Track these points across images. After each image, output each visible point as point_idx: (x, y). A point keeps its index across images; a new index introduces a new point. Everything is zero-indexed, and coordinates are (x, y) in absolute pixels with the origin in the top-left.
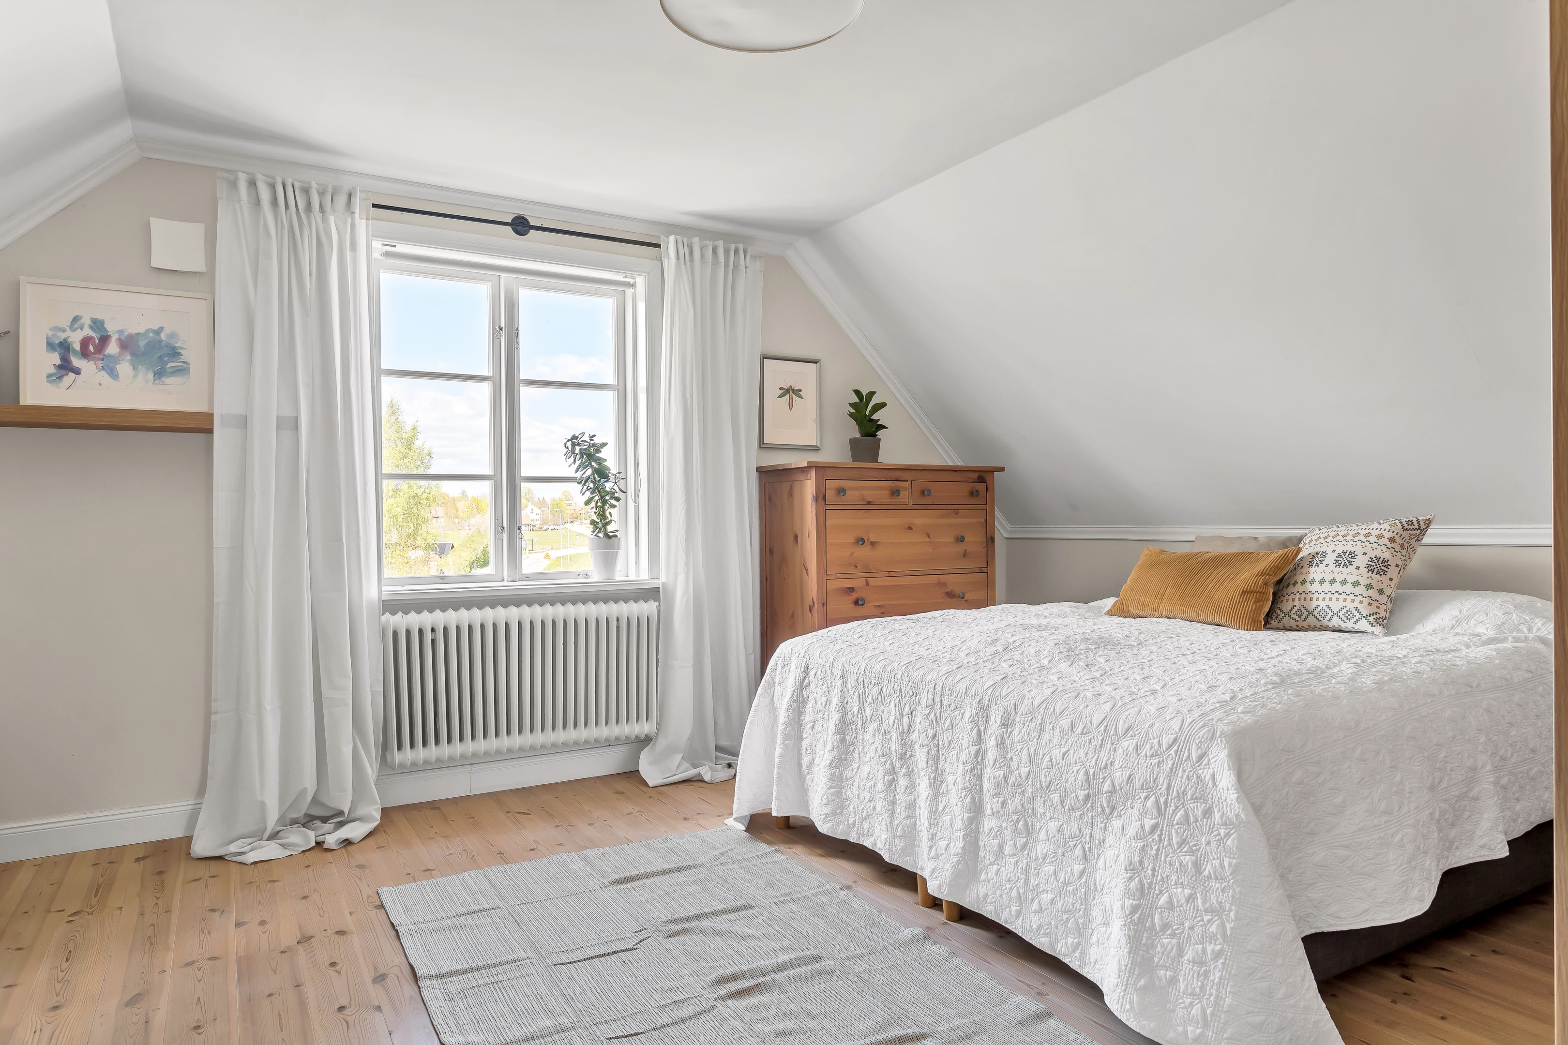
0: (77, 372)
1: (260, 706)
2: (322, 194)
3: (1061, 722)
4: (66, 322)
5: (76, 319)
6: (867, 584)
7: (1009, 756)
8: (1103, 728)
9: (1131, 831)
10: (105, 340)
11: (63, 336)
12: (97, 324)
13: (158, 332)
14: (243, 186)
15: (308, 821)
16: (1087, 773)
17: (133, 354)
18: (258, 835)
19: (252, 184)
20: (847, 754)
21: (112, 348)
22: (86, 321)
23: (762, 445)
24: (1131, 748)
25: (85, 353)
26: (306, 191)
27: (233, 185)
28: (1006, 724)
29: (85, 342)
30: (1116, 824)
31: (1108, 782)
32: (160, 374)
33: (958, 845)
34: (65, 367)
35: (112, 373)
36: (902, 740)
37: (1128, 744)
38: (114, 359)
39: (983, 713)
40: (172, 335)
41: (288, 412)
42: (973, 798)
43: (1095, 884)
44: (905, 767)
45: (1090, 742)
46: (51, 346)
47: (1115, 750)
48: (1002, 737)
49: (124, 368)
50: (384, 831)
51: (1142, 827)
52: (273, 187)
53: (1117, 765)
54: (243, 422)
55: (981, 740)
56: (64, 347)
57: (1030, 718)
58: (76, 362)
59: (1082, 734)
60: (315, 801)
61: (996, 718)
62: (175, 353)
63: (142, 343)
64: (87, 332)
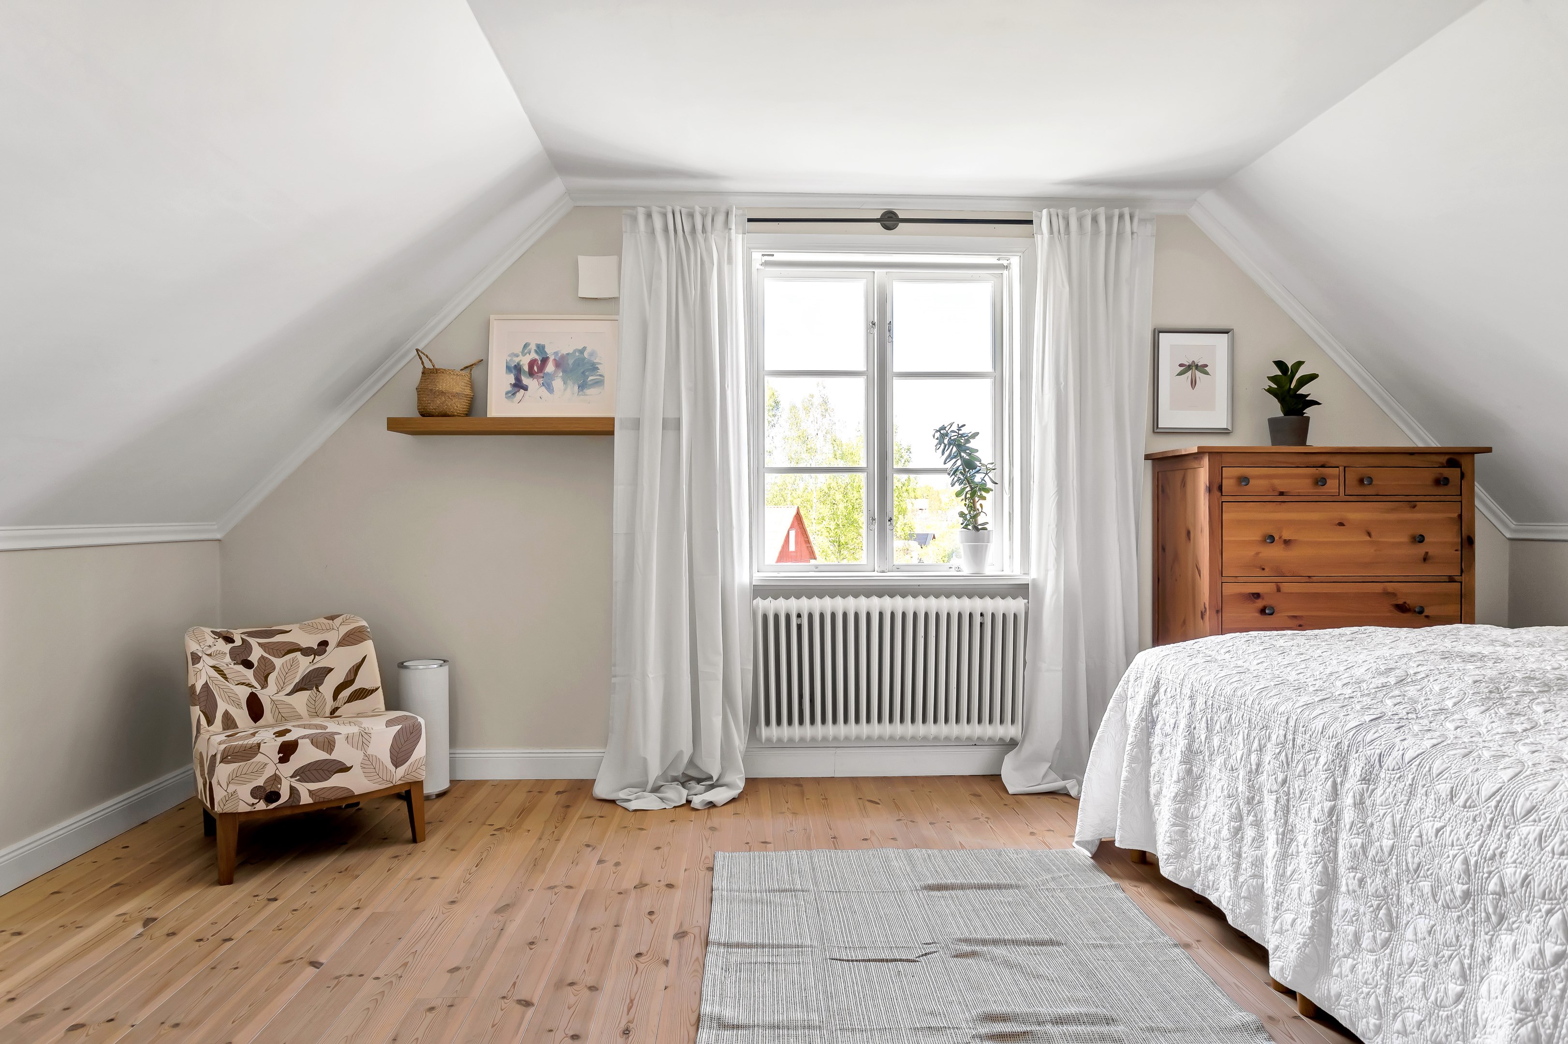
0: (525, 388)
1: (644, 675)
2: (704, 216)
3: (1438, 787)
4: (519, 349)
5: (526, 346)
6: (1279, 590)
7: (1369, 821)
8: (1493, 803)
9: (1527, 953)
10: (545, 360)
11: (517, 360)
12: (540, 349)
13: (582, 351)
14: (641, 219)
15: (685, 780)
16: (1466, 861)
17: (564, 371)
18: (642, 786)
19: (649, 216)
20: (1193, 788)
21: (550, 368)
22: (533, 347)
23: (1156, 429)
24: (1531, 838)
25: (531, 374)
26: (691, 215)
27: (634, 219)
28: (1367, 779)
29: (532, 364)
30: (1506, 940)
31: (1495, 880)
32: (582, 387)
33: (1306, 923)
34: (519, 385)
35: (549, 388)
36: (1250, 780)
37: (1528, 830)
38: (551, 377)
39: (1341, 759)
40: (592, 354)
41: (671, 415)
42: (1325, 867)
43: (1476, 1016)
44: (1252, 814)
45: (1474, 820)
46: (509, 369)
47: (1508, 837)
48: (1362, 795)
49: (557, 383)
50: (747, 799)
51: (1541, 952)
52: (665, 215)
53: (1509, 858)
54: (636, 424)
55: (1337, 795)
56: (518, 369)
57: (1398, 775)
58: (526, 380)
59: (1465, 807)
60: (691, 763)
61: (1356, 769)
62: (594, 368)
63: (571, 362)
64: (534, 356)
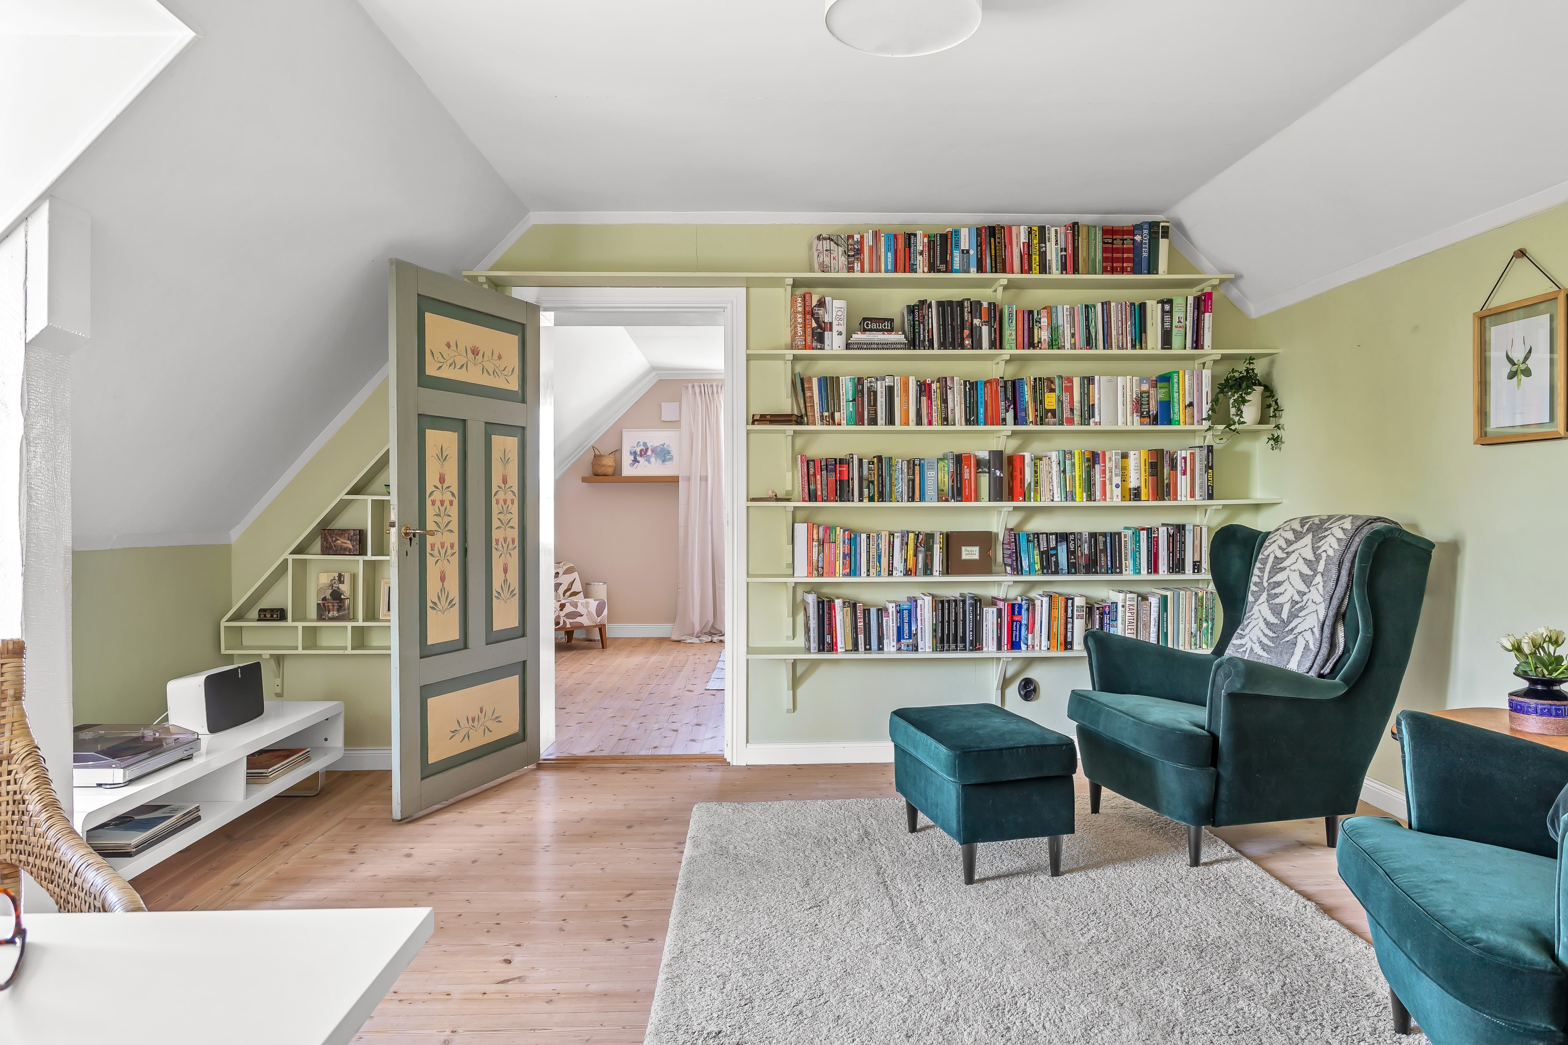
0: (639, 462)
1: (693, 587)
2: (717, 386)
4: (635, 445)
5: (638, 443)
10: (647, 449)
11: (634, 449)
12: (645, 444)
13: (663, 445)
14: (690, 388)
15: (711, 634)
17: (656, 454)
18: (692, 635)
19: (693, 387)
21: (649, 453)
22: (642, 443)
25: (641, 455)
26: (712, 386)
27: (687, 388)
29: (641, 451)
32: (663, 461)
34: (635, 461)
35: (649, 462)
38: (650, 457)
40: (668, 446)
41: (704, 474)
46: (631, 453)
49: (653, 460)
52: (700, 386)
54: (688, 479)
56: (635, 453)
58: (639, 458)
60: (713, 627)
62: (669, 452)
63: (658, 450)
64: (642, 447)
